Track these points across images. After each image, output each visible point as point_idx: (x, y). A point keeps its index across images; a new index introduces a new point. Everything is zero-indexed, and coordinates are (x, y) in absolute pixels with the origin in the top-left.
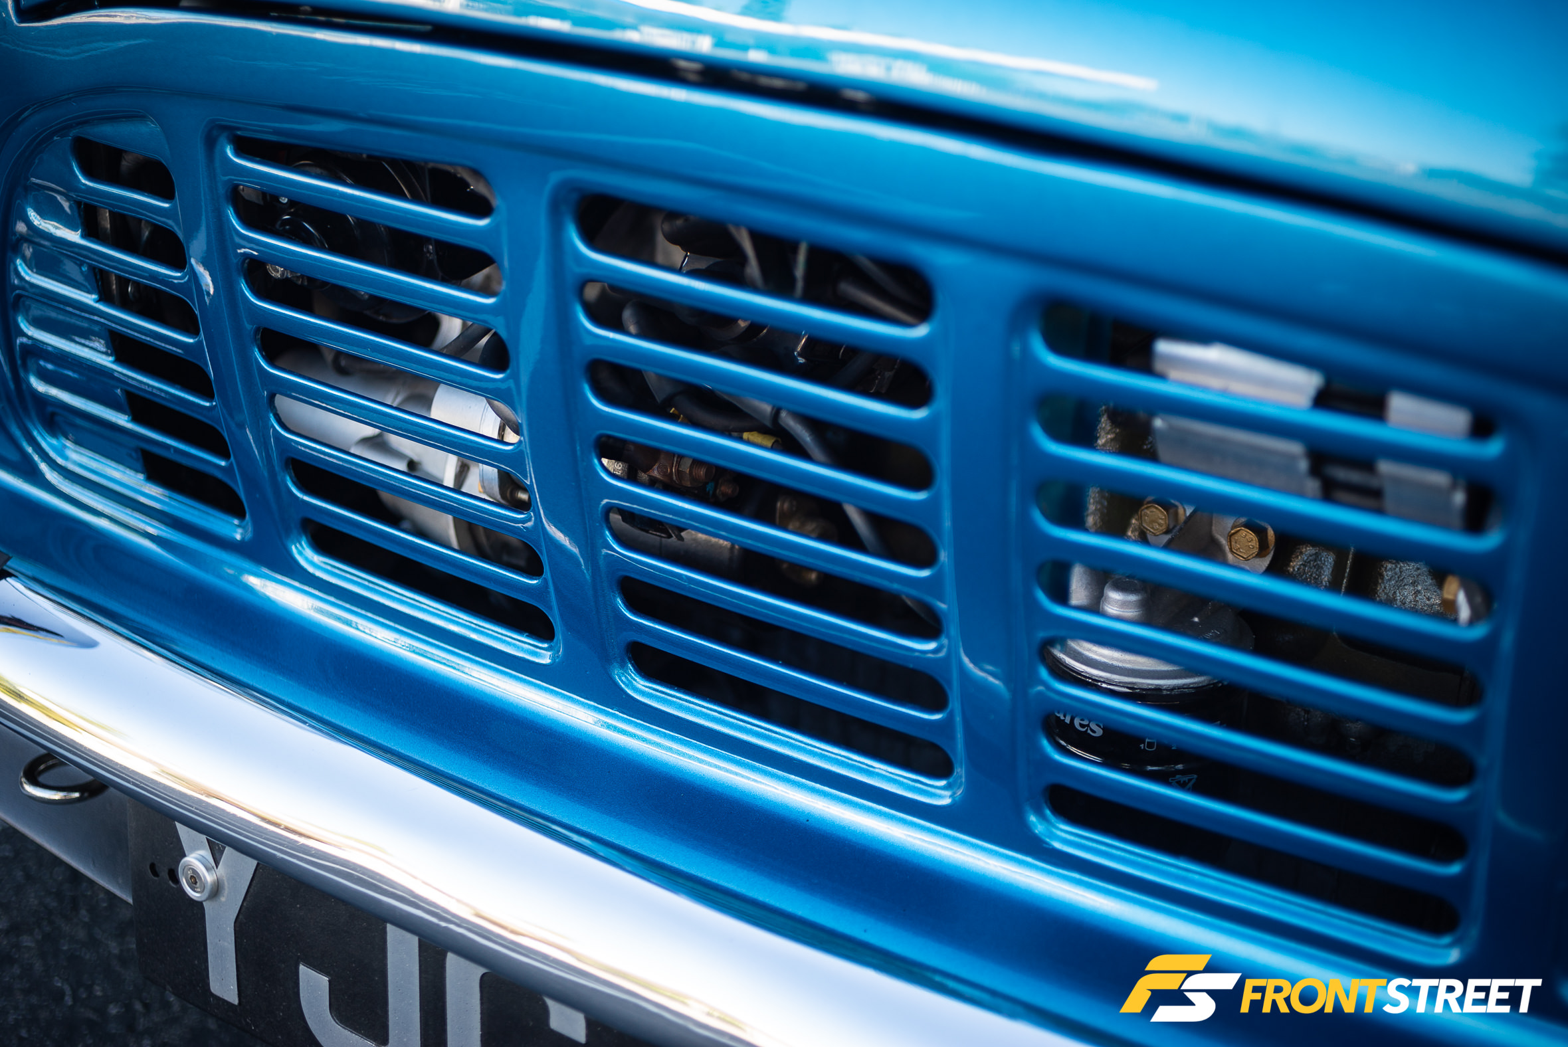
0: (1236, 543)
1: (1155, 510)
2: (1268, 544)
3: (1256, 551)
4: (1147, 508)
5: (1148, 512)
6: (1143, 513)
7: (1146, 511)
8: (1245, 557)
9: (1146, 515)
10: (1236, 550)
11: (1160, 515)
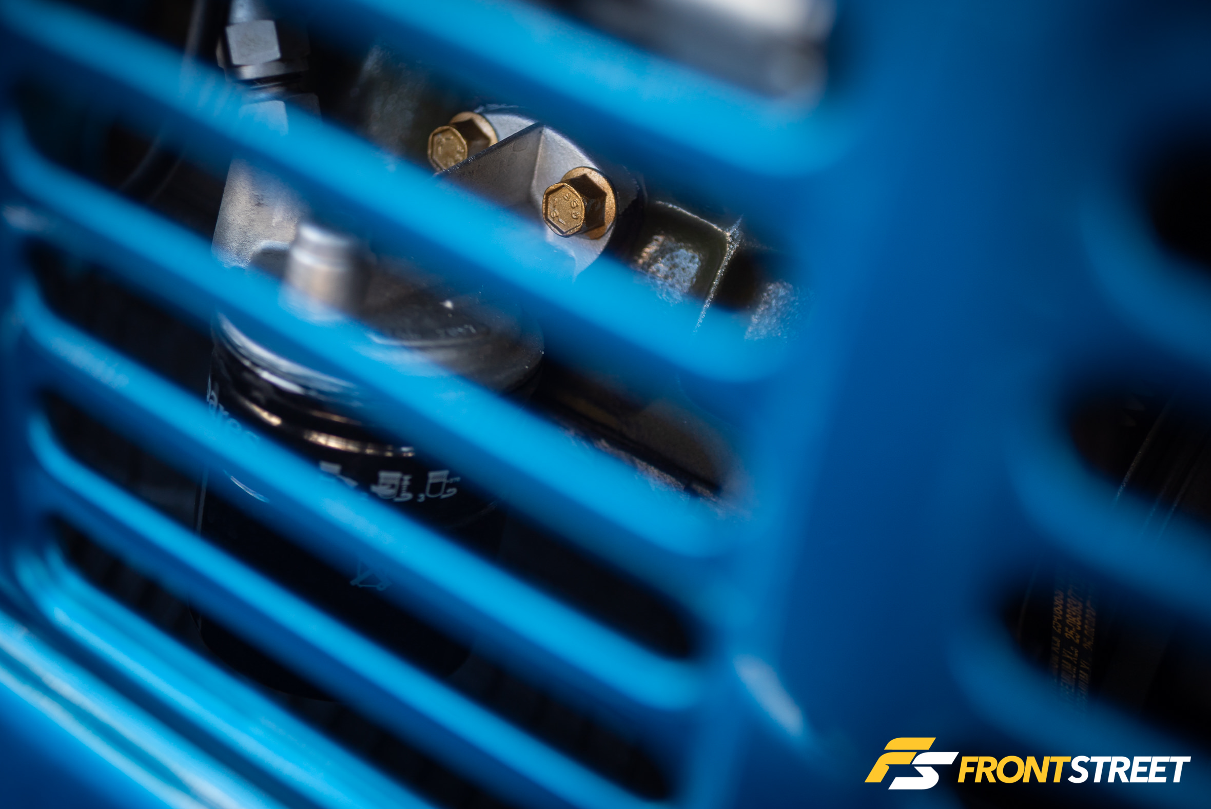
0: (554, 207)
1: (452, 137)
2: (603, 219)
3: (580, 223)
4: (442, 132)
5: (444, 140)
6: (436, 138)
7: (440, 136)
8: (564, 231)
9: (439, 143)
10: (553, 218)
11: (459, 148)
